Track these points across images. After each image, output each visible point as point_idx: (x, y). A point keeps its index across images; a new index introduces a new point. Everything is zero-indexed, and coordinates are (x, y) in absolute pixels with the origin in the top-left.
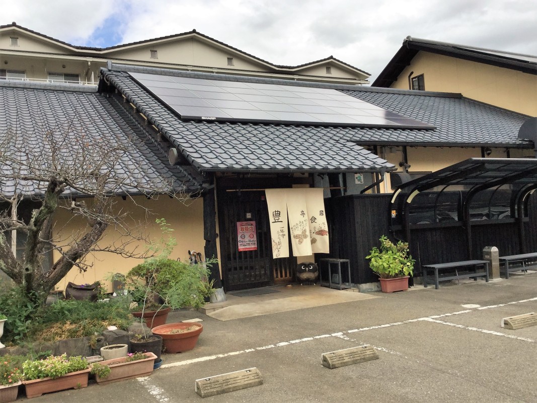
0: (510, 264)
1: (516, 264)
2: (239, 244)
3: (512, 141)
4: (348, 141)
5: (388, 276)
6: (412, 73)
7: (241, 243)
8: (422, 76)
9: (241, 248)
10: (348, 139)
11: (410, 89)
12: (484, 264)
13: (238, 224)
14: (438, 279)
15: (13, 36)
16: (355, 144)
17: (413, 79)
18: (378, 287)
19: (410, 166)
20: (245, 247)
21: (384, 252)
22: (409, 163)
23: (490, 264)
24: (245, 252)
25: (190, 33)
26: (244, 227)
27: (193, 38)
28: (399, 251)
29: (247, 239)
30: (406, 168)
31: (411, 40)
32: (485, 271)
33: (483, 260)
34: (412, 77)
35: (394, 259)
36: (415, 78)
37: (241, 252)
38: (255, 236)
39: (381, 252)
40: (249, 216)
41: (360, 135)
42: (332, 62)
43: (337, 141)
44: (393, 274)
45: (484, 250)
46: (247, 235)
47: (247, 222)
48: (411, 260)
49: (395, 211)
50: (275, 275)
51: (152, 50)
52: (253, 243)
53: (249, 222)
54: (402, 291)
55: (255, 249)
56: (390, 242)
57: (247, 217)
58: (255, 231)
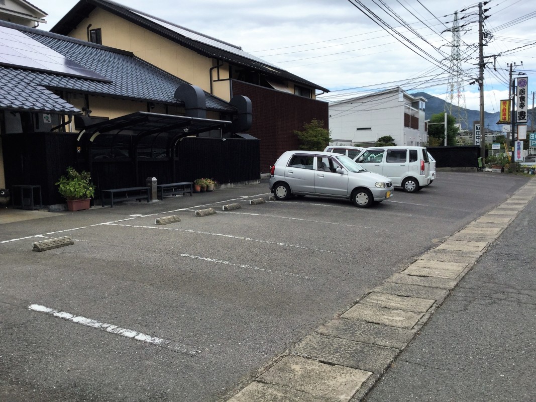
0: (164, 190)
1: (169, 190)
3: (169, 101)
4: (38, 85)
5: (74, 198)
6: (90, 25)
10: (38, 83)
11: (89, 40)
12: (147, 189)
14: (113, 200)
16: (45, 88)
18: (65, 207)
19: (91, 112)
21: (71, 180)
22: (90, 109)
23: (151, 190)
28: (82, 179)
30: (87, 112)
32: (148, 195)
33: (145, 186)
35: (79, 184)
36: (93, 30)
39: (68, 179)
41: (47, 80)
43: (28, 84)
44: (79, 196)
45: (147, 180)
48: (93, 186)
49: (80, 147)
54: (85, 209)
56: (76, 172)
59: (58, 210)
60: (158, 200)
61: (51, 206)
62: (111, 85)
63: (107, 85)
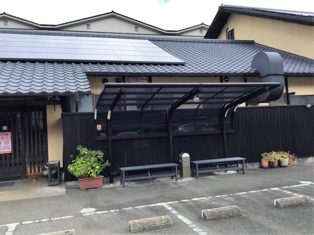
6: (228, 29)
8: (233, 30)
11: (227, 39)
12: (176, 166)
15: (5, 20)
16: (85, 75)
17: (228, 32)
25: (110, 13)
27: (113, 16)
29: (3, 145)
31: (223, 6)
32: (174, 172)
34: (228, 31)
36: (229, 32)
38: (10, 143)
40: (5, 128)
42: (203, 26)
45: (179, 156)
46: (3, 142)
47: (4, 133)
48: (107, 163)
49: (101, 125)
50: (29, 171)
51: (88, 24)
52: (8, 147)
53: (5, 133)
54: (96, 188)
55: (10, 152)
56: (87, 150)
57: (4, 129)
58: (11, 139)
59: (74, 187)
60: (191, 178)
61: (66, 183)
62: (182, 66)
63: (175, 67)
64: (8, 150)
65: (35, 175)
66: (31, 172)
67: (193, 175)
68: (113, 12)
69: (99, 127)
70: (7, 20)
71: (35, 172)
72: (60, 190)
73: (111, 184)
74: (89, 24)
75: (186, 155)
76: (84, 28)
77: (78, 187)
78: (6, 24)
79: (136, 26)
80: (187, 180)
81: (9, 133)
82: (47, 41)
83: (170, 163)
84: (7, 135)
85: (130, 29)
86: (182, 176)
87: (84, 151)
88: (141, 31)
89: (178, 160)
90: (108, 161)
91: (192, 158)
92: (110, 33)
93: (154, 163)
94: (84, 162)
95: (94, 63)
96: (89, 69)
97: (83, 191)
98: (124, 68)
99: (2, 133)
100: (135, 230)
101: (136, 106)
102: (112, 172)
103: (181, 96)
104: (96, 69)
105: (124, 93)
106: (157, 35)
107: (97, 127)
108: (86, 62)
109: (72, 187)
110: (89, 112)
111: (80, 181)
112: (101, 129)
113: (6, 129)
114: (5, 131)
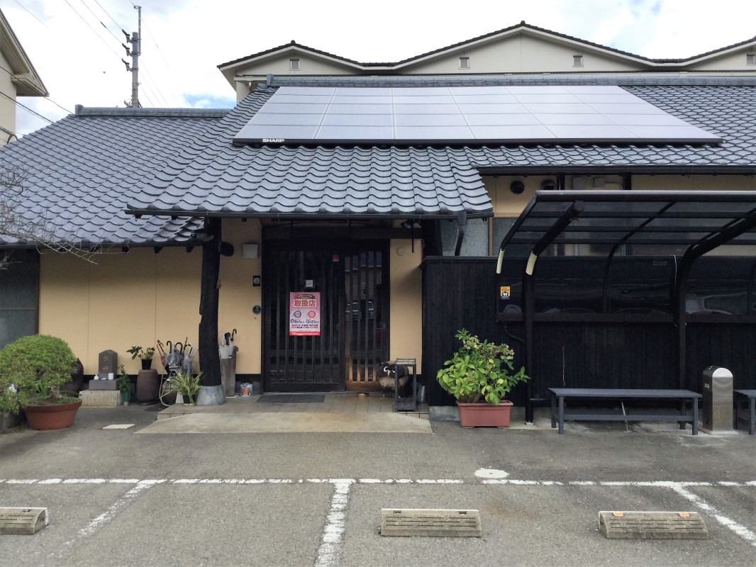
2: (291, 324)
4: (473, 168)
7: (294, 324)
9: (294, 330)
12: (695, 398)
13: (292, 294)
15: (292, 58)
16: (476, 173)
20: (302, 329)
24: (300, 338)
26: (301, 300)
27: (523, 33)
29: (304, 318)
32: (693, 414)
37: (293, 336)
38: (318, 315)
40: (310, 283)
45: (704, 373)
46: (305, 312)
47: (307, 293)
48: (522, 375)
49: (508, 288)
50: (351, 377)
51: (463, 56)
52: (314, 324)
53: (309, 293)
54: (496, 427)
55: (317, 334)
56: (477, 341)
57: (307, 286)
58: (319, 307)
59: (448, 419)
60: (734, 433)
61: (431, 409)
62: (712, 147)
63: (696, 150)
64: (313, 330)
65: (363, 386)
66: (355, 379)
67: (740, 423)
68: (523, 24)
69: (505, 292)
70: (296, 58)
71: (363, 379)
72: (416, 422)
73: (529, 423)
74: (466, 56)
75: (722, 373)
76: (454, 66)
77: (456, 419)
78: (295, 67)
79: (576, 54)
80: (722, 435)
81: (317, 295)
82: (389, 100)
83: (677, 387)
84: (313, 298)
85: (562, 61)
86: (708, 424)
87: (472, 342)
88: (589, 64)
89: (700, 383)
90: (523, 370)
91: (739, 382)
92: (513, 73)
93: (633, 386)
94: (472, 367)
95: (494, 145)
96: (483, 158)
97: (468, 431)
98: (564, 156)
99: (304, 293)
100: (616, 533)
101: (589, 245)
102: (533, 397)
103: (720, 223)
104: (500, 159)
105: (579, 215)
106: (629, 72)
107: (501, 292)
108: (476, 145)
109: (442, 419)
110: (476, 255)
111: (462, 408)
112: (509, 295)
113: (312, 286)
114: (309, 290)
